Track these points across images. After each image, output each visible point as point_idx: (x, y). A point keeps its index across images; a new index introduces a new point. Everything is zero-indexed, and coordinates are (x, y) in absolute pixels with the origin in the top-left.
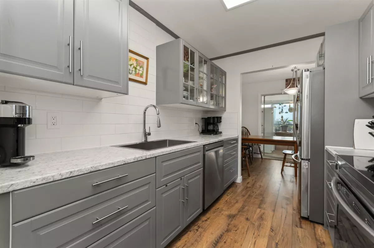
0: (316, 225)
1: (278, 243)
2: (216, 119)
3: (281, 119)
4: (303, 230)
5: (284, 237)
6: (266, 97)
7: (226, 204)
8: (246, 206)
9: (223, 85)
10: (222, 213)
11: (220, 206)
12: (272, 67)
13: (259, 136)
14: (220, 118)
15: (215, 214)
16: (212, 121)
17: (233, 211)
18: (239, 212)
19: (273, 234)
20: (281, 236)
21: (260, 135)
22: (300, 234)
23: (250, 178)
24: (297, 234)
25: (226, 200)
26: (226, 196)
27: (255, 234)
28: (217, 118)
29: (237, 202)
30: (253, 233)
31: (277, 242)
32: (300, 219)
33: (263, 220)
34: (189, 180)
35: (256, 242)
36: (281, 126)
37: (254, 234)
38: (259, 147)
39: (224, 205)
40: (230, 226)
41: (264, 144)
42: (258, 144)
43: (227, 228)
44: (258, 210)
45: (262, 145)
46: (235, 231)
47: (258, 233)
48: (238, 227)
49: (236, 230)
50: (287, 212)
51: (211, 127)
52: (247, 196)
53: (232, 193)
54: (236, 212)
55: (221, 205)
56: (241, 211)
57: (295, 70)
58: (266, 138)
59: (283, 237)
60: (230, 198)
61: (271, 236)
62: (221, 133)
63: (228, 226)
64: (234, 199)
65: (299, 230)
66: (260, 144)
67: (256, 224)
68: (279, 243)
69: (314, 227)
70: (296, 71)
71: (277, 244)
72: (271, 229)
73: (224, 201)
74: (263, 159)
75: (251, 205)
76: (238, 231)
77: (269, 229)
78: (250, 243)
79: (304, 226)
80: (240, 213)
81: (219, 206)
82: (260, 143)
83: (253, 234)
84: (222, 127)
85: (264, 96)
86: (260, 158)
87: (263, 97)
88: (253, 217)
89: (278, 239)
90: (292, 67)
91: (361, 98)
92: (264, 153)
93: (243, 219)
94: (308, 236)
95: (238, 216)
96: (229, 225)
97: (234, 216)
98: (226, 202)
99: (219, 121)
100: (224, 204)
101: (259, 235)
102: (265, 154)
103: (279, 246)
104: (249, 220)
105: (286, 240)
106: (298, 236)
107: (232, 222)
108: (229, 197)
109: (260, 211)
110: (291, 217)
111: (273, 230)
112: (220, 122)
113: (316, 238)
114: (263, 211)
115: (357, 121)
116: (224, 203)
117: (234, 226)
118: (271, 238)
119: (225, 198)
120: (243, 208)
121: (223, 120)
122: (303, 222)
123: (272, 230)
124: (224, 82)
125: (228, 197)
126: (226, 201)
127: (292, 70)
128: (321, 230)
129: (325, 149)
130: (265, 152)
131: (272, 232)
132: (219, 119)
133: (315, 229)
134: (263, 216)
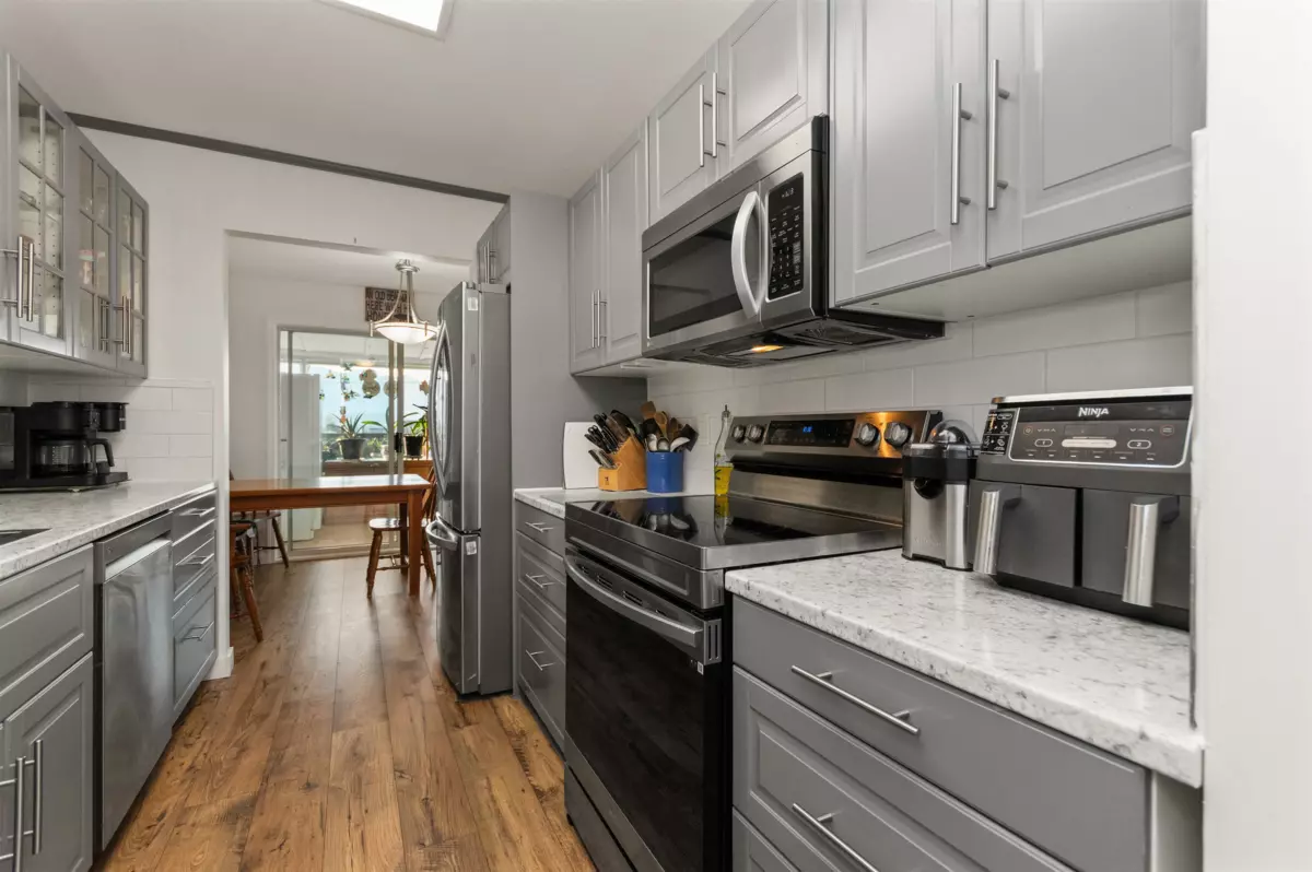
0: (497, 700)
1: (427, 799)
2: (94, 415)
3: (340, 416)
4: (472, 727)
5: (437, 774)
6: (295, 335)
7: (193, 780)
8: (287, 747)
9: (135, 258)
10: (191, 822)
11: (169, 800)
12: (351, 243)
13: (273, 481)
14: (119, 408)
15: (151, 847)
16: (66, 423)
17: (240, 788)
18: (266, 779)
19: (404, 782)
20: (428, 775)
21: (276, 477)
22: (470, 741)
23: (265, 644)
24: (462, 744)
25: (188, 763)
26: (183, 749)
27: (352, 817)
28: (101, 407)
29: (243, 750)
30: (346, 815)
31: (423, 797)
32: (458, 703)
33: (364, 760)
34: (29, 732)
35: (367, 835)
36: (339, 439)
37: (350, 817)
38: (274, 522)
39: (190, 787)
40: (248, 848)
41: (290, 507)
42: (268, 513)
43: (238, 859)
44: (337, 739)
45: (284, 513)
46: (277, 851)
47: (360, 806)
48: (282, 832)
49: (280, 847)
50: (422, 703)
51: (62, 455)
52: (276, 712)
53: (207, 728)
54: (254, 787)
55: (168, 797)
56: (272, 771)
57: (407, 268)
58: (297, 486)
59: (434, 776)
60: (205, 750)
61: (403, 791)
62: (124, 476)
63: (241, 854)
64: (227, 742)
65: (467, 734)
66: (276, 511)
67: (345, 784)
68: (429, 796)
69: (495, 708)
70: (409, 273)
71: (426, 802)
72: (395, 770)
73: (179, 773)
74: (290, 565)
75: (305, 736)
76: (291, 843)
77: (391, 776)
78: (349, 849)
79: (471, 716)
80: (272, 780)
81: (165, 804)
82: (278, 508)
83: (347, 820)
84: (127, 450)
85: (290, 333)
86: (278, 563)
87: (285, 335)
88: (328, 769)
89: (424, 787)
90: (400, 257)
91: (573, 375)
92: (291, 542)
93: (291, 794)
94: (489, 735)
95: (268, 796)
96: (242, 846)
97: (253, 806)
98: (189, 774)
99: (110, 425)
100: (186, 786)
101: (366, 811)
102: (295, 546)
103: (432, 803)
104: (316, 786)
105: (443, 777)
106: (469, 749)
107: (253, 829)
108: (199, 745)
109: (344, 737)
110: (436, 710)
111: (402, 772)
112: (118, 426)
113: (506, 733)
114: (352, 734)
115: (568, 425)
116: (183, 782)
117: (267, 837)
118: (403, 795)
119: (181, 761)
120: (279, 758)
121: (130, 417)
122: (467, 706)
123: (399, 772)
124: (137, 246)
125: (193, 752)
126: (191, 768)
127: (399, 267)
128: (509, 708)
129: (514, 496)
130: (294, 538)
131: (401, 777)
132: (110, 413)
133: (499, 711)
134: (359, 749)
